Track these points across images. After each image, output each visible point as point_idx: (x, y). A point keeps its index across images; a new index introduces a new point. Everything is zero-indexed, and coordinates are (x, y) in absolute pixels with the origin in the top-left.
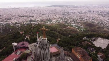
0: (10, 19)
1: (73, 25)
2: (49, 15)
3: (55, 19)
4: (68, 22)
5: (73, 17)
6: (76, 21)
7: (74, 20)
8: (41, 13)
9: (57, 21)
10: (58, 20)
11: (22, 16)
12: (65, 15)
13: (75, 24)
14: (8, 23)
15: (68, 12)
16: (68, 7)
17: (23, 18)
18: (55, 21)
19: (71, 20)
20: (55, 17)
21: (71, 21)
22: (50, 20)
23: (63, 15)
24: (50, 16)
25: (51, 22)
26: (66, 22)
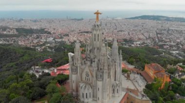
0: (67, 35)
1: (174, 52)
2: (130, 33)
3: (140, 39)
4: (165, 47)
5: (178, 38)
6: (182, 45)
7: (178, 44)
8: (116, 29)
9: (144, 43)
10: (146, 42)
11: (84, 32)
12: (160, 34)
13: (177, 52)
14: (63, 40)
15: (169, 30)
16: (170, 20)
17: (86, 34)
18: (139, 43)
19: (172, 43)
20: (141, 37)
21: (171, 46)
22: (131, 41)
23: (157, 34)
24: (133, 34)
25: (133, 44)
26: (161, 46)
